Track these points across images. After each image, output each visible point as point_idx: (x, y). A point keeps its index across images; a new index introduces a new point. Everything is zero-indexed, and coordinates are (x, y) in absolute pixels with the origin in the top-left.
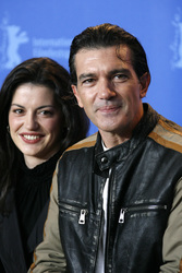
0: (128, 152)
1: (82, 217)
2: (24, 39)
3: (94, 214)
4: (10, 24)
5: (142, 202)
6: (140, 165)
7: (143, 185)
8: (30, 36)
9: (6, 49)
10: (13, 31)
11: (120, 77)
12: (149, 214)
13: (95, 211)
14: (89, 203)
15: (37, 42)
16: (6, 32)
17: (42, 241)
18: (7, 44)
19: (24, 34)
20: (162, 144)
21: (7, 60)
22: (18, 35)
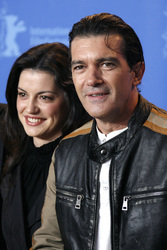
0: (125, 142)
1: (78, 203)
2: (21, 28)
3: (90, 199)
4: (9, 13)
5: (145, 189)
6: (138, 154)
7: (143, 173)
8: (27, 25)
9: (4, 38)
10: (11, 20)
11: (108, 65)
12: (155, 200)
13: (90, 196)
14: (84, 188)
15: (34, 31)
16: (4, 21)
17: (40, 226)
18: (6, 32)
19: (21, 23)
20: (158, 131)
21: (5, 48)
22: (16, 24)
